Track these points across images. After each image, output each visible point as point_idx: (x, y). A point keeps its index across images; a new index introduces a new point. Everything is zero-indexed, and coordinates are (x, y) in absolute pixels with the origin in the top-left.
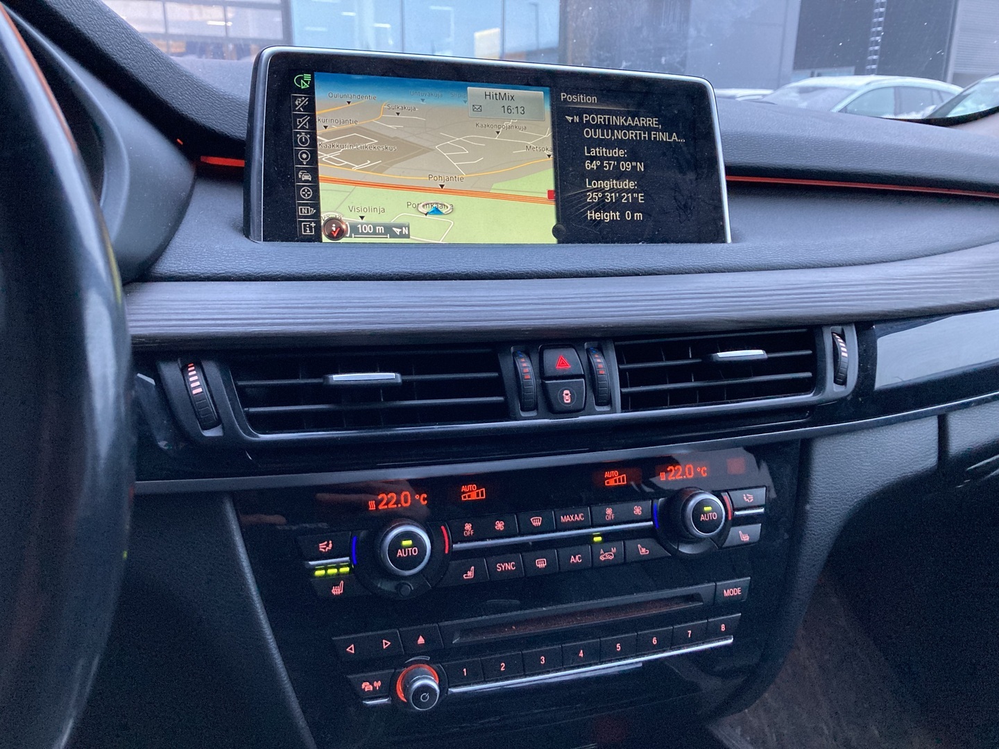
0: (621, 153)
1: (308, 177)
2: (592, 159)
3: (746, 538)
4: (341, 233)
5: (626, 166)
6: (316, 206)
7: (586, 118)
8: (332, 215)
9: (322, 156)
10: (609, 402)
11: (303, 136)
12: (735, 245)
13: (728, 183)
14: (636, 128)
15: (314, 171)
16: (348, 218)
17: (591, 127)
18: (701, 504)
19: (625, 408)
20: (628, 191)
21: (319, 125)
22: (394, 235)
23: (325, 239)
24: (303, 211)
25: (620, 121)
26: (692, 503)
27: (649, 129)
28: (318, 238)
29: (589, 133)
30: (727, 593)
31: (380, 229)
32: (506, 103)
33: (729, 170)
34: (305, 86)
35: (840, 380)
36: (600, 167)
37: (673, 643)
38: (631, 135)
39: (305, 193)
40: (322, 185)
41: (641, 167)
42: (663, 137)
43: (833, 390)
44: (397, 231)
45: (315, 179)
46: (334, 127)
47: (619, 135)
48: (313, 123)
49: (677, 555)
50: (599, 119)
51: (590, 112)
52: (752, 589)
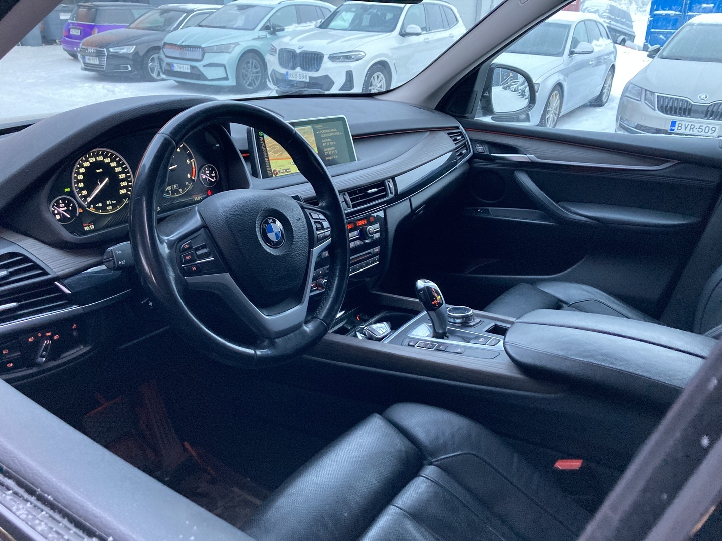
0: (330, 140)
1: (267, 160)
2: (324, 143)
3: (377, 237)
4: (277, 174)
5: (332, 143)
6: (270, 167)
7: (321, 131)
8: (274, 169)
9: (269, 153)
10: (350, 207)
11: (264, 149)
12: (359, 162)
13: (353, 139)
14: (332, 132)
15: (268, 158)
16: (278, 169)
17: (323, 134)
18: (369, 229)
19: (353, 208)
20: (333, 150)
21: (266, 145)
22: (288, 172)
23: (274, 176)
24: (268, 169)
25: (328, 131)
26: (367, 229)
27: (334, 132)
28: (272, 176)
29: (323, 136)
30: (376, 251)
31: (285, 171)
32: (304, 131)
33: (353, 136)
34: (261, 135)
35: (391, 194)
36: (326, 145)
37: (367, 265)
38: (331, 134)
39: (267, 164)
40: (270, 161)
41: (335, 143)
42: (338, 134)
43: (391, 196)
44: (288, 171)
45: (269, 160)
46: (270, 145)
47: (329, 135)
48: (265, 144)
49: (365, 243)
50: (324, 131)
51: (322, 130)
52: (380, 249)
